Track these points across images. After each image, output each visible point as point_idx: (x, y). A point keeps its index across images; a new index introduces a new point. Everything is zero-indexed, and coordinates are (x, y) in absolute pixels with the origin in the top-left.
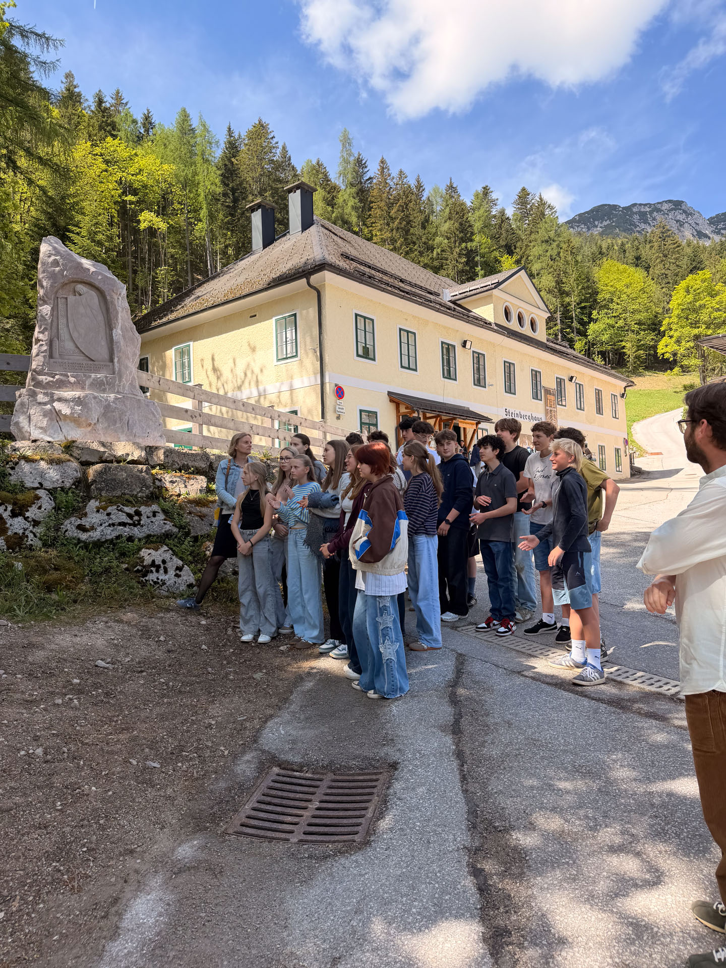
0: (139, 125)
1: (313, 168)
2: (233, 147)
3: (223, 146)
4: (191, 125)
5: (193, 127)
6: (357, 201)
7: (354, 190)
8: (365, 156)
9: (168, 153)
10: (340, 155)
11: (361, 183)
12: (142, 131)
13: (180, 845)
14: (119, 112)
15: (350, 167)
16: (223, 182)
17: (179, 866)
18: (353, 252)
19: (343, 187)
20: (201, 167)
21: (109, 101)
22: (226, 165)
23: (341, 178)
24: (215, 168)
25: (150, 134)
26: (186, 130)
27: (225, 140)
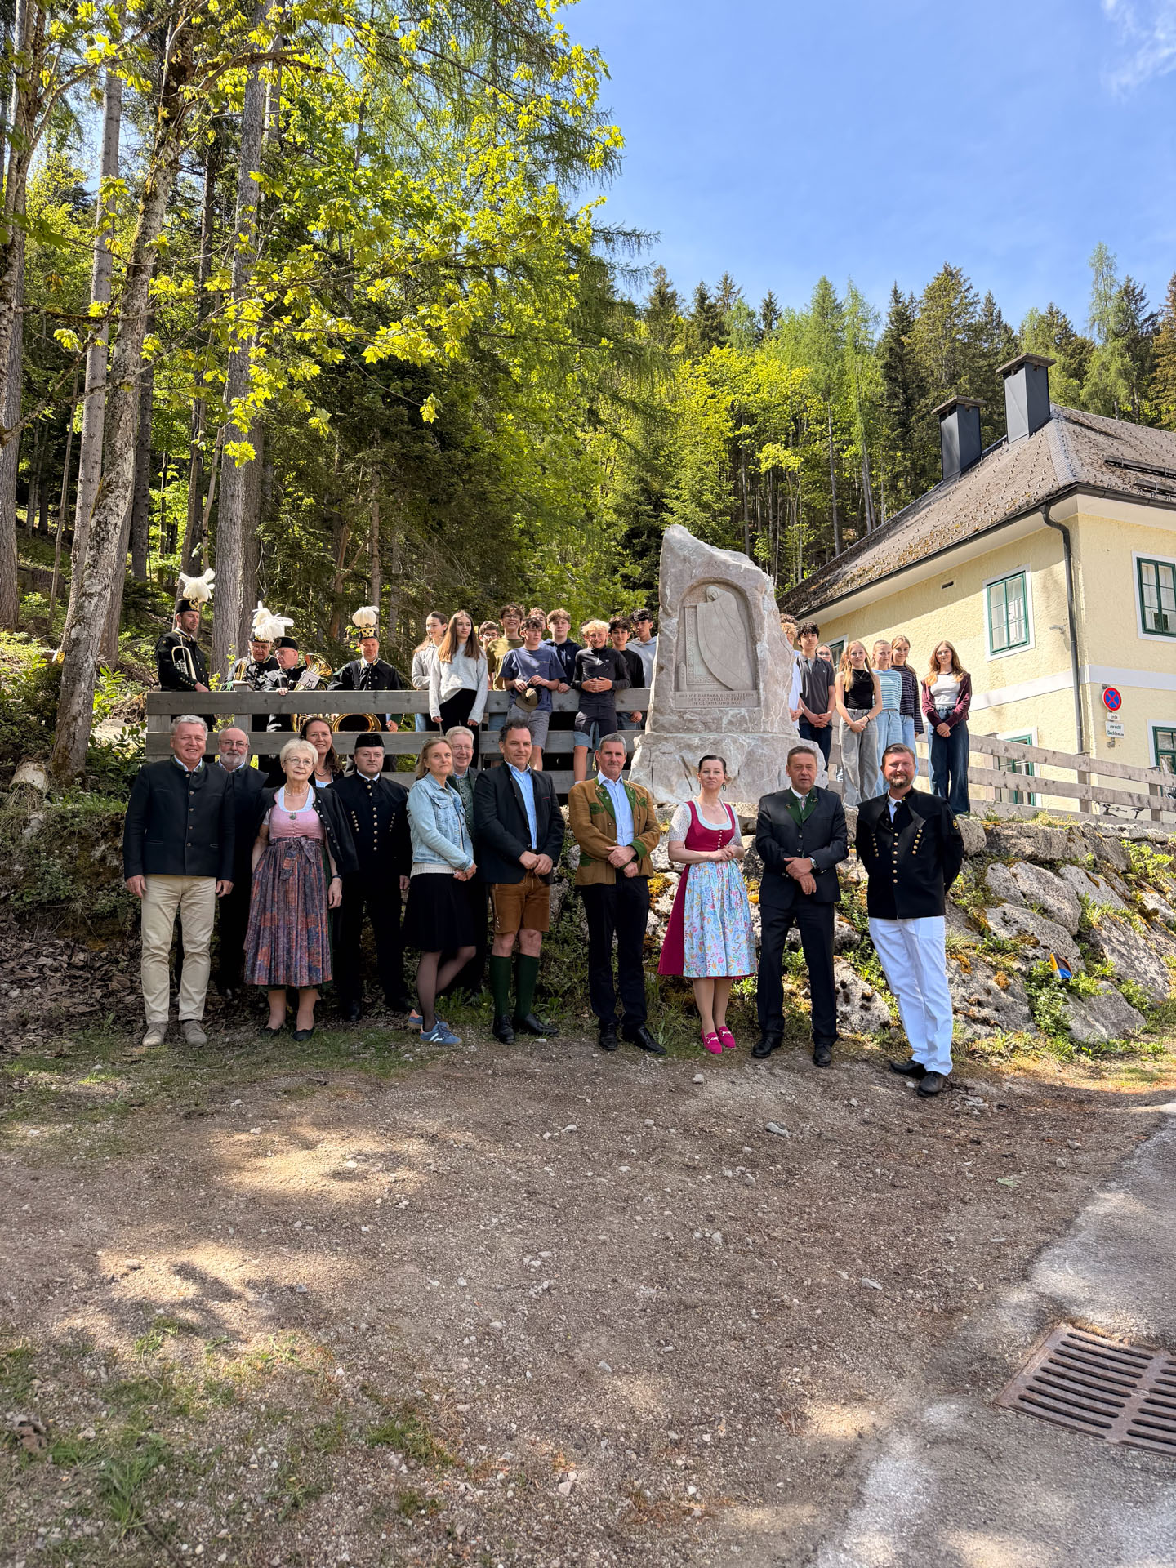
0: (758, 317)
1: (1042, 320)
2: (902, 320)
3: (885, 319)
4: (834, 301)
5: (838, 302)
6: (1127, 359)
7: (1121, 342)
8: (1139, 281)
9: (801, 350)
10: (1091, 289)
11: (1135, 327)
12: (762, 326)
13: (930, 1404)
14: (729, 306)
15: (1112, 306)
16: (887, 376)
17: (935, 1433)
18: (1126, 453)
19: (1099, 342)
20: (850, 361)
21: (714, 294)
22: (891, 349)
23: (1096, 328)
24: (874, 358)
25: (774, 327)
26: (827, 308)
27: (889, 310)
